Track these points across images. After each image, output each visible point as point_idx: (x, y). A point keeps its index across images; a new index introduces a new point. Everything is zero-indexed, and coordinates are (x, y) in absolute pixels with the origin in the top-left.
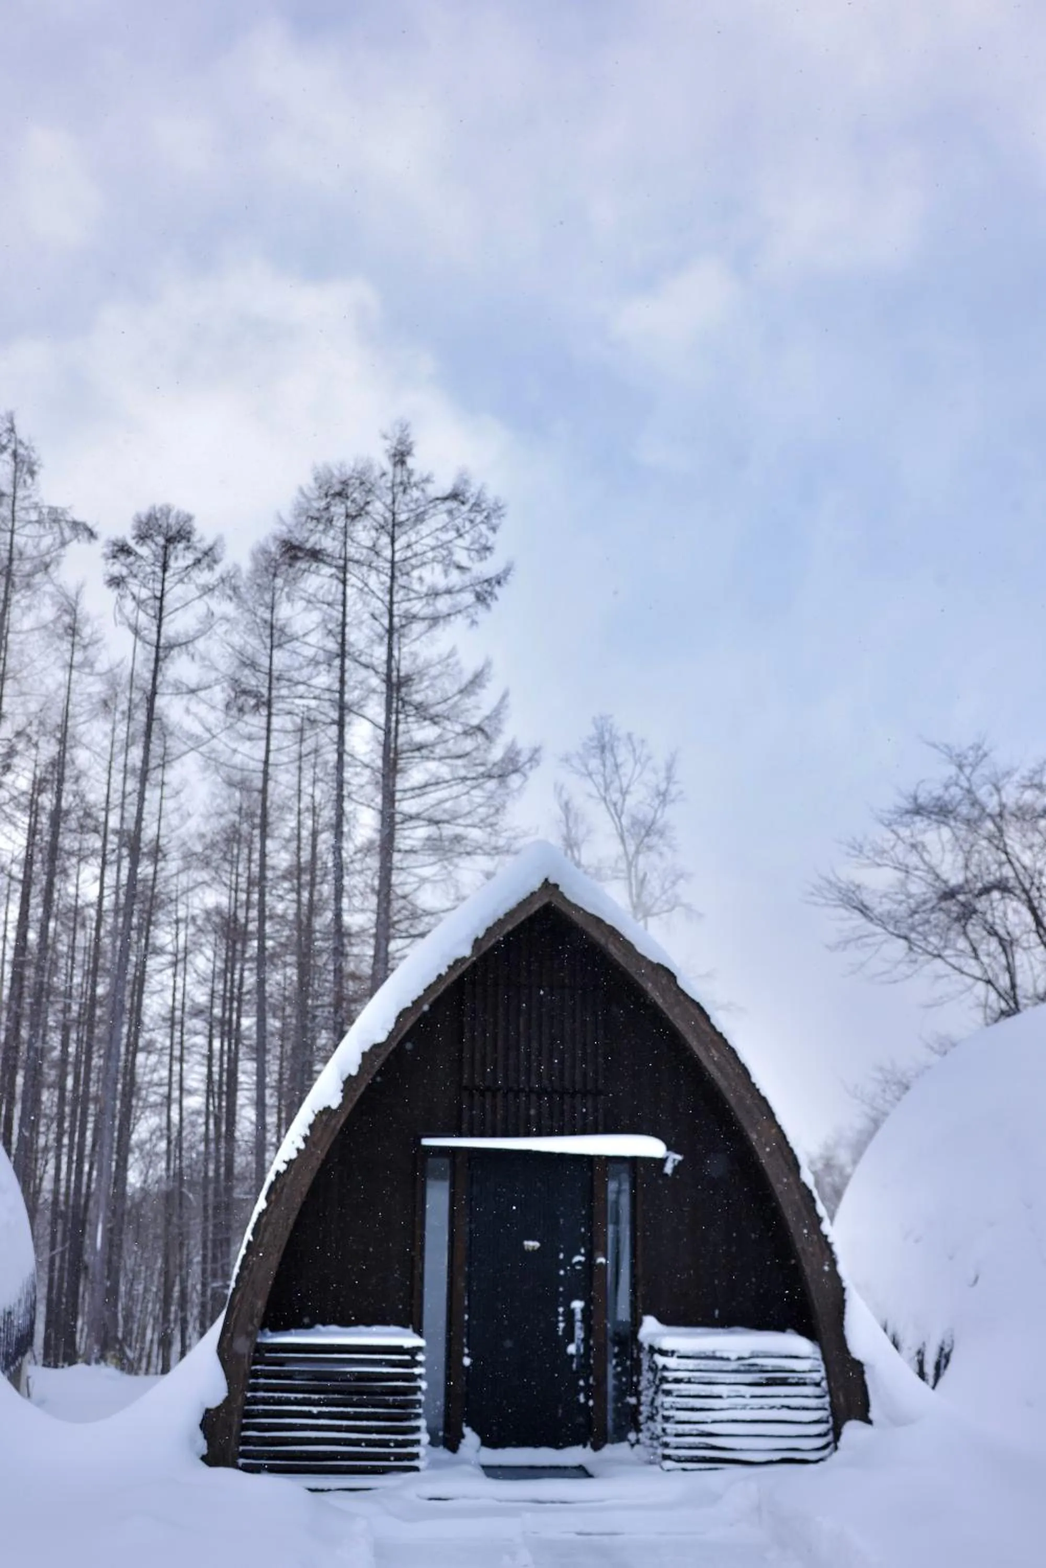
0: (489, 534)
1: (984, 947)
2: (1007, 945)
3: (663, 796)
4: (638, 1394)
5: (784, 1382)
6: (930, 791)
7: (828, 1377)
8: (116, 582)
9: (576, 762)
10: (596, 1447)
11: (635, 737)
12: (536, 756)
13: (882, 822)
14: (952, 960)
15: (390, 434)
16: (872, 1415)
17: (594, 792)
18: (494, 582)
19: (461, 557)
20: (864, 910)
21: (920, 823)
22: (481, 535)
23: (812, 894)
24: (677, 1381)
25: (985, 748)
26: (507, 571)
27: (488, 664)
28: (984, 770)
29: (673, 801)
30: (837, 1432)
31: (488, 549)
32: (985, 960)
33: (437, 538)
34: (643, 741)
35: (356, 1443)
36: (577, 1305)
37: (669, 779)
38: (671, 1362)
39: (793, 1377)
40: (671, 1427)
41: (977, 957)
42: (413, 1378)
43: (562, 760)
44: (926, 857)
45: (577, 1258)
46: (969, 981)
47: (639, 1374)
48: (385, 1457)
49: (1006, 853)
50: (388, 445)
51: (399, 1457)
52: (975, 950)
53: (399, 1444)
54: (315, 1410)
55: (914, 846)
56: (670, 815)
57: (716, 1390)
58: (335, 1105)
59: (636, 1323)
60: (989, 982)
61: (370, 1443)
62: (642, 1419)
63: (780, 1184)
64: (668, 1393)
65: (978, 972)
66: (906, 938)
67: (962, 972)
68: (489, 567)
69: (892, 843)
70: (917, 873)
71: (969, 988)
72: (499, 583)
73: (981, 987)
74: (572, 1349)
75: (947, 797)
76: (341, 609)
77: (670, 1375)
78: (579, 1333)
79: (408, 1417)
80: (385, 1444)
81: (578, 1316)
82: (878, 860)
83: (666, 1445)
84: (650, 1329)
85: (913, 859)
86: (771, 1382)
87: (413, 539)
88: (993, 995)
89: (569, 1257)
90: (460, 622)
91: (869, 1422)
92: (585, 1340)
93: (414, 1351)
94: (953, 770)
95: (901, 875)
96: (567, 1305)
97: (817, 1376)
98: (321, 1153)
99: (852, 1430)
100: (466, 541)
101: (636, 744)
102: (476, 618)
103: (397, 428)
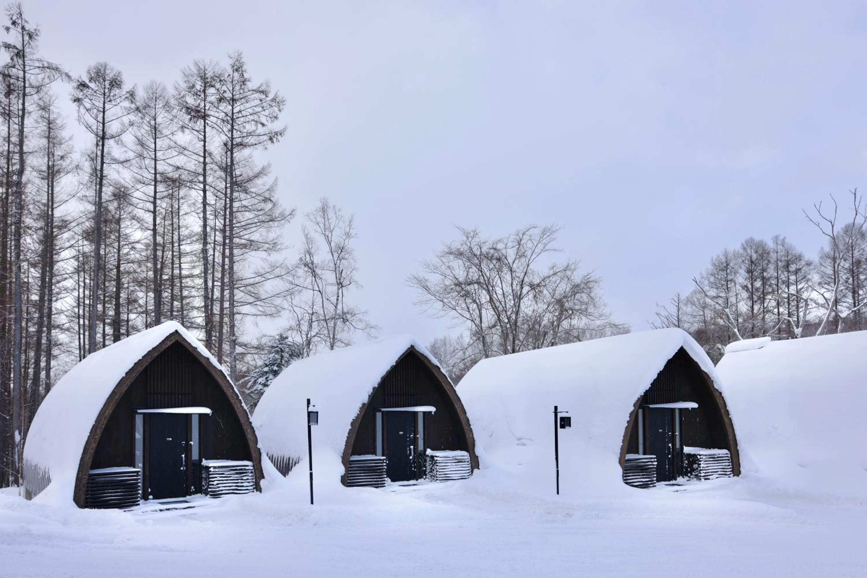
0: (278, 112)
1: (471, 306)
2: (480, 307)
3: (348, 235)
4: (426, 467)
5: (461, 462)
6: (456, 245)
7: (471, 460)
8: (77, 100)
9: (312, 217)
10: (417, 480)
11: (336, 208)
12: (294, 213)
13: (437, 256)
14: (460, 311)
15: (233, 56)
16: (480, 467)
17: (319, 230)
18: (279, 134)
19: (263, 120)
20: (426, 288)
21: (451, 257)
22: (274, 111)
23: (407, 281)
24: (440, 463)
25: (477, 231)
26: (285, 129)
27: (269, 165)
28: (476, 240)
29: (352, 237)
30: (472, 472)
31: (276, 118)
32: (471, 312)
33: (254, 110)
34: (340, 210)
35: (372, 481)
36: (412, 447)
37: (350, 226)
38: (438, 459)
39: (463, 461)
40: (438, 473)
41: (469, 312)
42: (383, 466)
43: (306, 216)
44: (453, 272)
45: (412, 436)
46: (465, 319)
47: (426, 462)
48: (378, 484)
49: (481, 272)
50: (231, 62)
51: (381, 484)
52: (468, 308)
53: (381, 481)
54: (362, 475)
55: (449, 267)
56: (350, 244)
57: (447, 464)
58: (366, 403)
59: (425, 451)
60: (472, 321)
61: (375, 481)
62: (427, 473)
63: (462, 417)
64: (437, 466)
65: (468, 316)
66: (443, 301)
67: (463, 316)
68: (276, 126)
69: (440, 264)
70: (449, 277)
71: (465, 322)
72: (281, 134)
73: (469, 323)
74: (411, 457)
75: (462, 250)
76: (203, 134)
77: (438, 462)
78: (412, 454)
79: (383, 475)
80: (378, 481)
81: (412, 449)
82: (435, 271)
83: (437, 477)
84: (429, 452)
85: (448, 272)
86: (459, 462)
87: (242, 109)
88: (474, 326)
89: (410, 435)
90: (260, 147)
91: (479, 469)
92: (414, 455)
93: (383, 460)
94: (465, 238)
95: (443, 277)
96: (409, 447)
97: (468, 460)
98: (362, 414)
99: (476, 471)
100: (267, 113)
101: (337, 211)
102: (267, 147)
103: (236, 54)
